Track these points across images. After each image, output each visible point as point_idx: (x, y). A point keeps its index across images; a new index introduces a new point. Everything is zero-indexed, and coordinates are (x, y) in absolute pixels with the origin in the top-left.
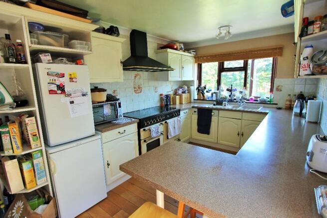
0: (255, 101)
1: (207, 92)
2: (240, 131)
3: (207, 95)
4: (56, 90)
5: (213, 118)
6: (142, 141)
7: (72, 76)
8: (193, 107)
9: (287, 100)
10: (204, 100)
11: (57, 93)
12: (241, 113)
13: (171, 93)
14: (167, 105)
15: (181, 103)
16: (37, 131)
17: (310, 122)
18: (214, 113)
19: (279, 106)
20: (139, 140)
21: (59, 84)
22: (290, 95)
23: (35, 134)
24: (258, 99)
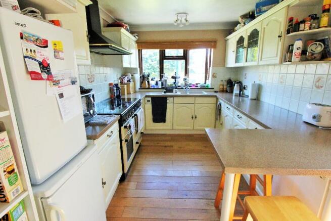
0: (196, 87)
1: (152, 80)
2: (193, 114)
3: (153, 83)
4: (40, 72)
5: (168, 106)
6: (123, 142)
7: (58, 48)
8: (146, 96)
9: (220, 85)
10: (149, 88)
11: (42, 79)
12: (194, 98)
13: (118, 82)
14: (118, 97)
15: (129, 93)
16: (14, 162)
17: (252, 99)
18: (170, 100)
19: (215, 90)
20: (121, 141)
21: (41, 60)
22: (222, 81)
23: (10, 169)
24: (198, 85)
